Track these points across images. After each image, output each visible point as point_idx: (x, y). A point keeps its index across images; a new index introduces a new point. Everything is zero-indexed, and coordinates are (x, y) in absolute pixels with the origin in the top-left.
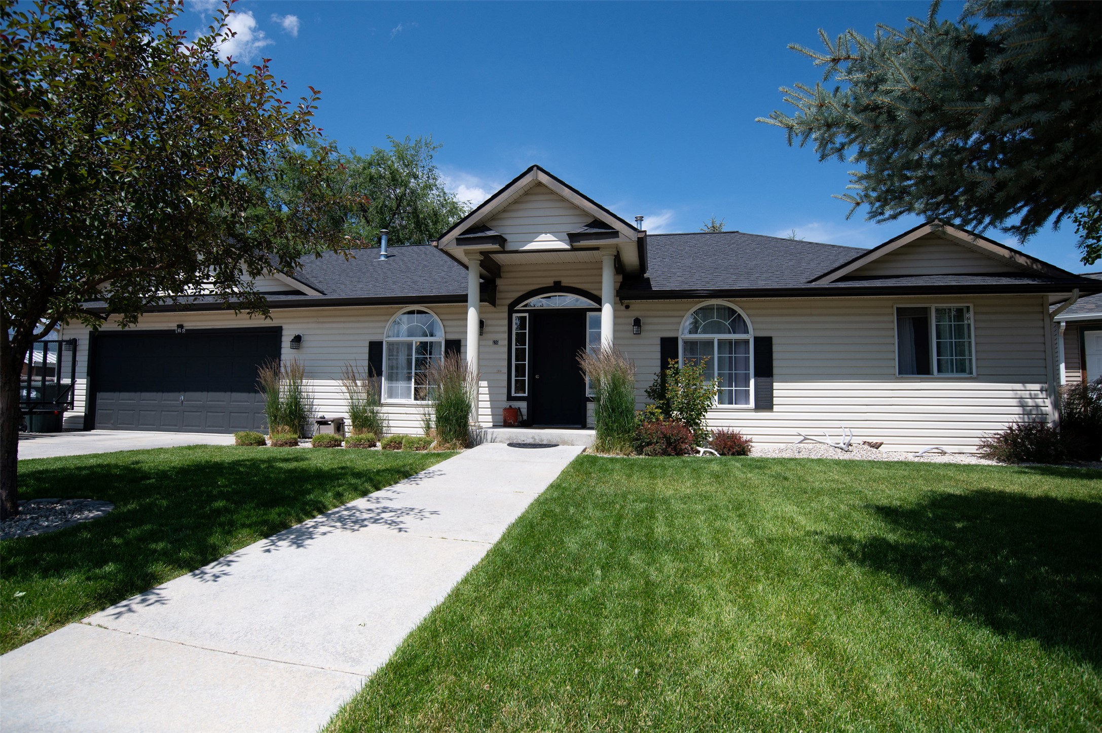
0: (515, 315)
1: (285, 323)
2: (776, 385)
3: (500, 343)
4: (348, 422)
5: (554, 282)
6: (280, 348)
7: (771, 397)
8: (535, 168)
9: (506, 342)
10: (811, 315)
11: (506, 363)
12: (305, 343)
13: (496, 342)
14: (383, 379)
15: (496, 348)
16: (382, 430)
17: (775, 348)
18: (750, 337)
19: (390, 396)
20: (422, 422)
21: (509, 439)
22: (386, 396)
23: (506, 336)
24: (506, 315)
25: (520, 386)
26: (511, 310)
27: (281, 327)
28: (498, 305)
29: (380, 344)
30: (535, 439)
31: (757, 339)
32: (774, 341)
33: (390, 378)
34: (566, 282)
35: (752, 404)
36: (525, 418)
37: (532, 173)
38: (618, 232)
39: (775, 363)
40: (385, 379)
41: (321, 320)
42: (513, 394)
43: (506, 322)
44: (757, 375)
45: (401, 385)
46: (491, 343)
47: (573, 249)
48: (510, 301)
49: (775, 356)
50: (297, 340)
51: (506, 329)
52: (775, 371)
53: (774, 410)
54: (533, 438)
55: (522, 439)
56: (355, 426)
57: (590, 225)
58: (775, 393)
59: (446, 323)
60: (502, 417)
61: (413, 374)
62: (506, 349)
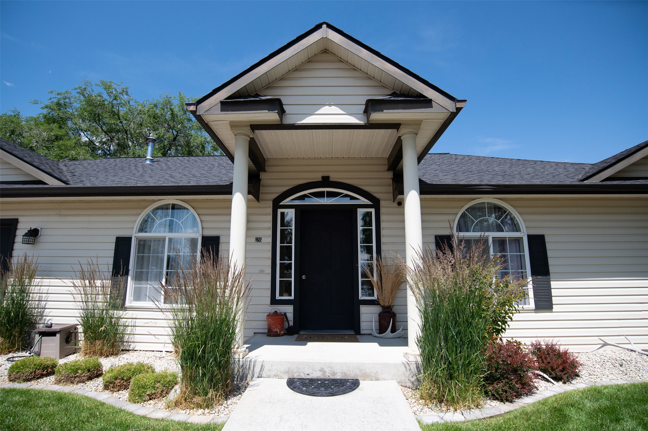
0: (280, 211)
1: (21, 216)
2: (553, 284)
3: (263, 240)
4: (80, 329)
5: (323, 177)
6: (14, 242)
7: (549, 297)
8: (324, 26)
9: (270, 240)
10: (577, 213)
11: (269, 263)
12: (42, 238)
13: (258, 240)
14: (129, 278)
15: (258, 246)
16: (122, 338)
17: (548, 246)
18: (523, 234)
19: (138, 297)
20: (169, 329)
21: (287, 372)
22: (132, 298)
23: (270, 232)
24: (270, 210)
25: (285, 288)
26: (277, 204)
27: (17, 219)
28: (263, 200)
29: (128, 240)
30: (324, 372)
31: (530, 237)
32: (547, 239)
33: (138, 278)
34: (334, 177)
35: (532, 305)
36: (291, 324)
37: (320, 31)
38: (430, 101)
39: (551, 261)
40: (132, 279)
41: (63, 212)
42: (278, 297)
43: (270, 218)
44: (533, 274)
45: (149, 286)
46: (254, 240)
47: (370, 126)
48: (275, 196)
49: (549, 254)
50: (33, 234)
51: (270, 225)
52: (551, 269)
53: (554, 310)
54: (322, 370)
55: (307, 372)
56: (86, 338)
57: (394, 94)
58: (554, 292)
59: (204, 218)
60: (266, 323)
61: (165, 273)
62: (270, 247)
